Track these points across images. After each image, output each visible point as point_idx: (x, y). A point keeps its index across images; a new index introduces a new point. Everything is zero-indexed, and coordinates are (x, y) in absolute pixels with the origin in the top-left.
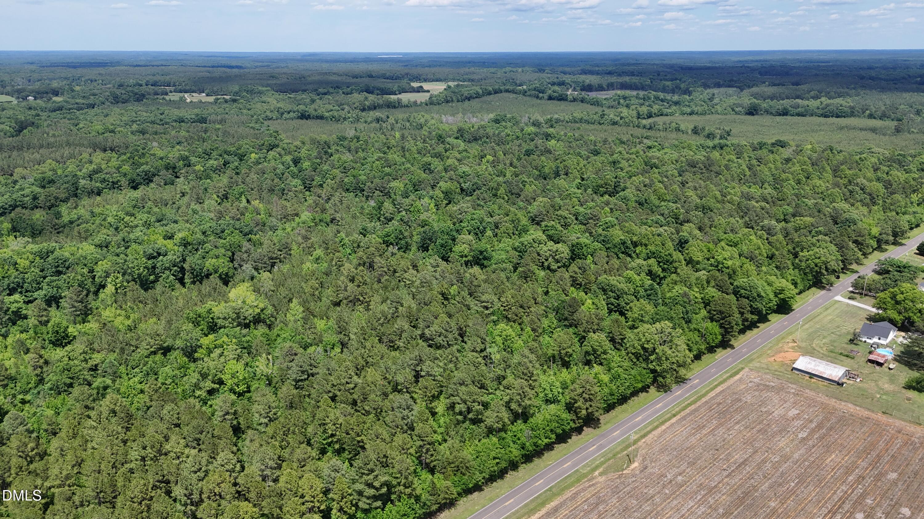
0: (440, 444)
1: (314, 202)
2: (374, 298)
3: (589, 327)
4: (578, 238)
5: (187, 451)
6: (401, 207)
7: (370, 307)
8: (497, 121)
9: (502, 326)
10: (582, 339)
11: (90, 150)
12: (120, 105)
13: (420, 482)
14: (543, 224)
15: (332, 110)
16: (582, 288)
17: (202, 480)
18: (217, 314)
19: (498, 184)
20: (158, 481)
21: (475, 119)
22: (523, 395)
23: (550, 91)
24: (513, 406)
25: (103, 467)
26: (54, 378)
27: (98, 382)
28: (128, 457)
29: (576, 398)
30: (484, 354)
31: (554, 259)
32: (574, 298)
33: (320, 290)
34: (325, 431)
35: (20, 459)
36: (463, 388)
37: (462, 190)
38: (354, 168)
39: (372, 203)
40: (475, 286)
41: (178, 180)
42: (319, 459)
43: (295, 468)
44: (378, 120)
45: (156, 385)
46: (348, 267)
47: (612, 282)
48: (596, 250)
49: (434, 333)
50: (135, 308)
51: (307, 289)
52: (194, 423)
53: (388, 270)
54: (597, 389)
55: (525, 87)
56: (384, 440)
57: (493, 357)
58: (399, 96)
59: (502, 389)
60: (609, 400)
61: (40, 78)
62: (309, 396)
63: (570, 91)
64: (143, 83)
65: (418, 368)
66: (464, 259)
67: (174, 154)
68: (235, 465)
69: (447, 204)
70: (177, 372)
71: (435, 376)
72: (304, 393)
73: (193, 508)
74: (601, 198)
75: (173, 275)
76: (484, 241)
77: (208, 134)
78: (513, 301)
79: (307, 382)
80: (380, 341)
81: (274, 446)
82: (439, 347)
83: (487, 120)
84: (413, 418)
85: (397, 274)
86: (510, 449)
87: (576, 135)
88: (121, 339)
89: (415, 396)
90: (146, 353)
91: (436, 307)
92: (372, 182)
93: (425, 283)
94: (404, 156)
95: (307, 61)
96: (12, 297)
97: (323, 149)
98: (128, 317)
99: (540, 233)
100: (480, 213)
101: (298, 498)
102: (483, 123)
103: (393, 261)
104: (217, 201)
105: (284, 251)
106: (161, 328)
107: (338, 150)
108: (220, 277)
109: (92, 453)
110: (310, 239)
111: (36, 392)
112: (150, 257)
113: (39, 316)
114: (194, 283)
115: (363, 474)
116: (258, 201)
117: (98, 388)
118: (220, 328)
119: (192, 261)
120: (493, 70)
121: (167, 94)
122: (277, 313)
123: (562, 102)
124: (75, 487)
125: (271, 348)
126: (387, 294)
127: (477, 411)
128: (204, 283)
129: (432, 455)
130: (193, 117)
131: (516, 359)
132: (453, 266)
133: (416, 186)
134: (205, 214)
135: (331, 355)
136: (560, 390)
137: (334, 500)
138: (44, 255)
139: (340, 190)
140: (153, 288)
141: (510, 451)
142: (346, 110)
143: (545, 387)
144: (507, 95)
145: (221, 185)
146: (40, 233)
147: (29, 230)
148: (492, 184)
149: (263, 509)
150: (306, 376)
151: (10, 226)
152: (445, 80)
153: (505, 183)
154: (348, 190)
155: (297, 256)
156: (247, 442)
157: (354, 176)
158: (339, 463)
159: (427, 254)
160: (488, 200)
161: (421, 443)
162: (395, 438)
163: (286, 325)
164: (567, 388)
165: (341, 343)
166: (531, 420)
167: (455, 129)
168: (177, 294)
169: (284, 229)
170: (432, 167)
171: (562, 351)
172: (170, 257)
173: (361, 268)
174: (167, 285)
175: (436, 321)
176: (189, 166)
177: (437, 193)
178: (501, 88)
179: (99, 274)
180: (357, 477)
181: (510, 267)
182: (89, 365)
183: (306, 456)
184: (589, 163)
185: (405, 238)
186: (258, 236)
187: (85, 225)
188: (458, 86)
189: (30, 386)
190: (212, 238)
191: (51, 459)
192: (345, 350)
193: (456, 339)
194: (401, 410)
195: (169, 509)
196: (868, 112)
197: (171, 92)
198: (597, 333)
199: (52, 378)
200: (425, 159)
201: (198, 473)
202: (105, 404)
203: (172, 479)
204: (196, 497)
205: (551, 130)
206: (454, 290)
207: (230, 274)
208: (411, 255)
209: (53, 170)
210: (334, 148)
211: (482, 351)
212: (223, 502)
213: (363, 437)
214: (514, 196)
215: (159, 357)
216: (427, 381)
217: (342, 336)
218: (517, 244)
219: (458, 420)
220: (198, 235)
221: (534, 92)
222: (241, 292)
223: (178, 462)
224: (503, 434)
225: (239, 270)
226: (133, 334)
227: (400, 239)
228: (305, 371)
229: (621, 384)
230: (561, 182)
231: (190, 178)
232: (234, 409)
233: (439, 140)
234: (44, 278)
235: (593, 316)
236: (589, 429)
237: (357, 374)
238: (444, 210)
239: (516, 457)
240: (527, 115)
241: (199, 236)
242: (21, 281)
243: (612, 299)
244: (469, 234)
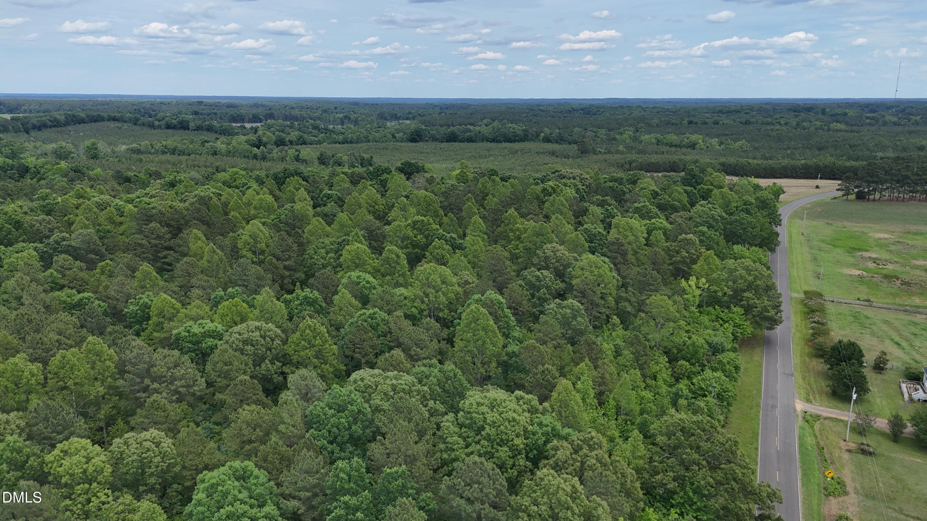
196: (542, 135)
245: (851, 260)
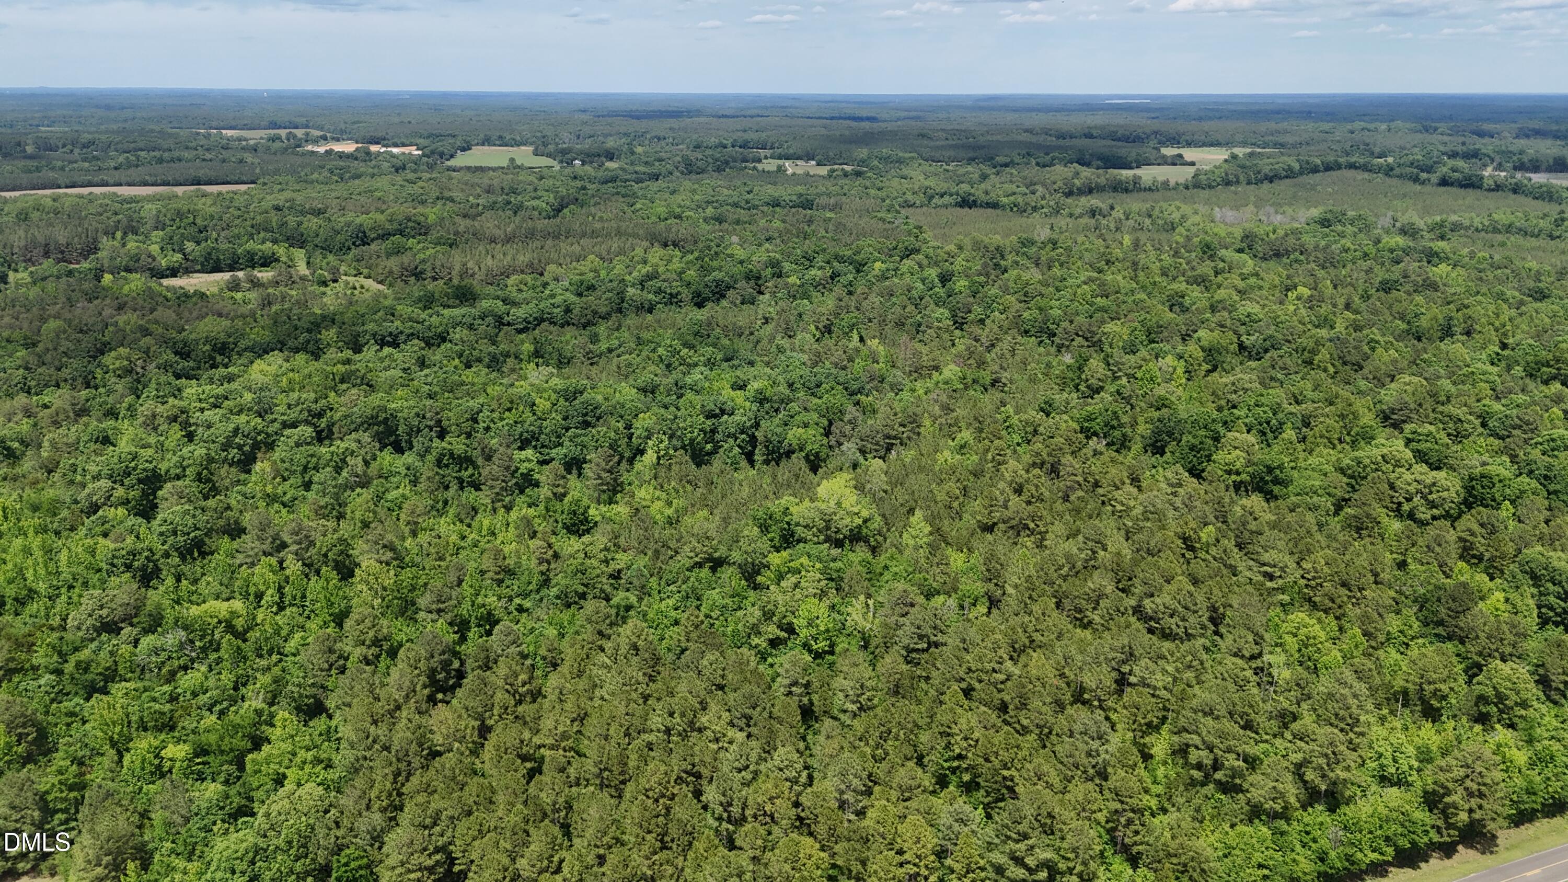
0: (1153, 815)
1: (968, 349)
2: (1054, 528)
3: (1493, 647)
4: (1484, 464)
5: (731, 733)
6: (1120, 370)
7: (1045, 543)
8: (1325, 223)
9: (1299, 616)
10: (1473, 670)
11: (646, 244)
12: (694, 176)
13: (1109, 875)
14: (1408, 427)
15: (1014, 194)
16: (1482, 566)
17: (748, 786)
18: (795, 519)
19: (1317, 343)
20: (686, 772)
21: (1279, 217)
22: (1334, 759)
23: (1445, 169)
24: (1310, 775)
25: (611, 732)
26: (563, 582)
27: (619, 597)
28: (649, 723)
29: (1450, 785)
30: (1258, 663)
31: (1426, 500)
32: (1465, 585)
33: (961, 499)
34: (948, 746)
35: (507, 695)
36: (1209, 721)
37: (1242, 347)
38: (1042, 295)
39: (1068, 359)
40: (1252, 532)
41: (761, 297)
42: (934, 792)
43: (894, 800)
44: (1093, 213)
45: (697, 617)
46: (1013, 467)
47: (1556, 564)
48: (1524, 492)
49: (1161, 607)
50: (681, 490)
51: (941, 496)
52: (746, 689)
53: (1085, 480)
54: (1498, 775)
55: (1390, 160)
56: (1049, 786)
57: (1275, 672)
58: (1138, 172)
59: (1290, 738)
60: (1523, 802)
61: (592, 133)
62: (927, 679)
63: (1489, 169)
64: (729, 143)
65: (1125, 669)
66: (1234, 477)
67: (760, 256)
68: (799, 773)
69: (1209, 372)
70: (728, 601)
71: (1155, 688)
72: (918, 672)
73: (731, 827)
74: (1543, 388)
75: (739, 446)
76: (1276, 448)
77: (813, 227)
78: (1326, 570)
79: (925, 656)
80: (1058, 605)
81: (863, 755)
82: (1167, 635)
83: (1303, 220)
84: (1107, 757)
85: (1100, 491)
86: (1294, 855)
87: (1497, 257)
88: (656, 536)
89: (1114, 716)
90: (688, 563)
91: (1170, 561)
92: (1071, 322)
93: (1152, 514)
94: (1134, 278)
95: (981, 108)
96: (523, 452)
97: (991, 259)
98: (669, 504)
99: (1400, 444)
100: (1277, 394)
101: (893, 852)
102: (1296, 225)
103: (1096, 466)
104: (814, 336)
105: (910, 427)
106: (712, 526)
107: (1017, 263)
108: (807, 457)
109: (601, 706)
110: (953, 411)
111: (538, 597)
112: (710, 415)
113: (554, 485)
114: (767, 462)
115: (1009, 838)
116: (877, 341)
117: (618, 607)
118: (799, 541)
119: (769, 427)
120: (1326, 126)
121: (759, 161)
122: (888, 530)
123: (1470, 190)
124: (572, 753)
125: (873, 586)
126: (1078, 523)
127: (1232, 768)
128: (782, 464)
129: (1137, 833)
130: (794, 198)
131: (1323, 685)
132: (1209, 488)
133: (1153, 335)
134: (795, 354)
135: (971, 616)
136: (1416, 764)
137: (953, 872)
138: (571, 395)
139: (1014, 332)
140: (708, 463)
141: (1294, 860)
142: (1038, 194)
143: (1381, 750)
144: (1351, 173)
145: (823, 310)
146: (569, 363)
147: (555, 356)
148: (1303, 341)
149: (837, 857)
150: (925, 645)
151: (532, 348)
152: (1227, 144)
153: (1331, 340)
154: (1026, 332)
155: (929, 437)
156: (821, 738)
157: (1040, 309)
158: (968, 808)
159: (1161, 460)
160: (1292, 370)
161: (1118, 806)
162: (1071, 787)
163: (901, 552)
164: (1430, 761)
165: (989, 598)
166: (1344, 809)
167: (1238, 233)
168: (741, 477)
169: (913, 390)
170: (1187, 301)
171: (1425, 687)
172: (737, 418)
173: (1037, 471)
174: (729, 461)
175: (1167, 587)
176: (780, 276)
177: (1192, 348)
178: (1341, 160)
179: (638, 432)
180: (996, 841)
181: (1328, 504)
182: (610, 570)
183: (914, 783)
184: (1521, 315)
185: (1121, 425)
186: (870, 398)
187: (627, 356)
188: (1251, 155)
189: (531, 587)
190: (801, 394)
191: (546, 703)
192: (994, 611)
193: (1204, 627)
194: (1086, 738)
195: (695, 821)
197: (766, 158)
198: (1510, 663)
199: (560, 581)
200: (1175, 286)
201: (743, 773)
202: (626, 632)
203: (705, 772)
204: (736, 810)
205: (1442, 244)
206: (1208, 533)
207: (823, 455)
208: (1129, 458)
209: (596, 271)
210: (1010, 258)
211: (1253, 657)
212: (776, 830)
213: (1013, 772)
214: (1348, 368)
215: (705, 572)
216: (1140, 694)
217: (991, 586)
218: (1347, 461)
219: (1191, 778)
220: (781, 388)
221: (1409, 170)
222: (836, 488)
223: (715, 747)
224: (1281, 824)
225: (837, 450)
226: (674, 531)
227: (1113, 427)
228: (924, 636)
229: (1556, 775)
230: (1457, 348)
231: (779, 295)
232: (806, 678)
233: (1204, 253)
234: (567, 429)
235: (1505, 628)
236: (1471, 853)
237: (1011, 658)
238: (1203, 383)
239: (1305, 874)
240: (1390, 214)
241: (783, 389)
242: (537, 430)
243: (1552, 599)
244: (1248, 432)
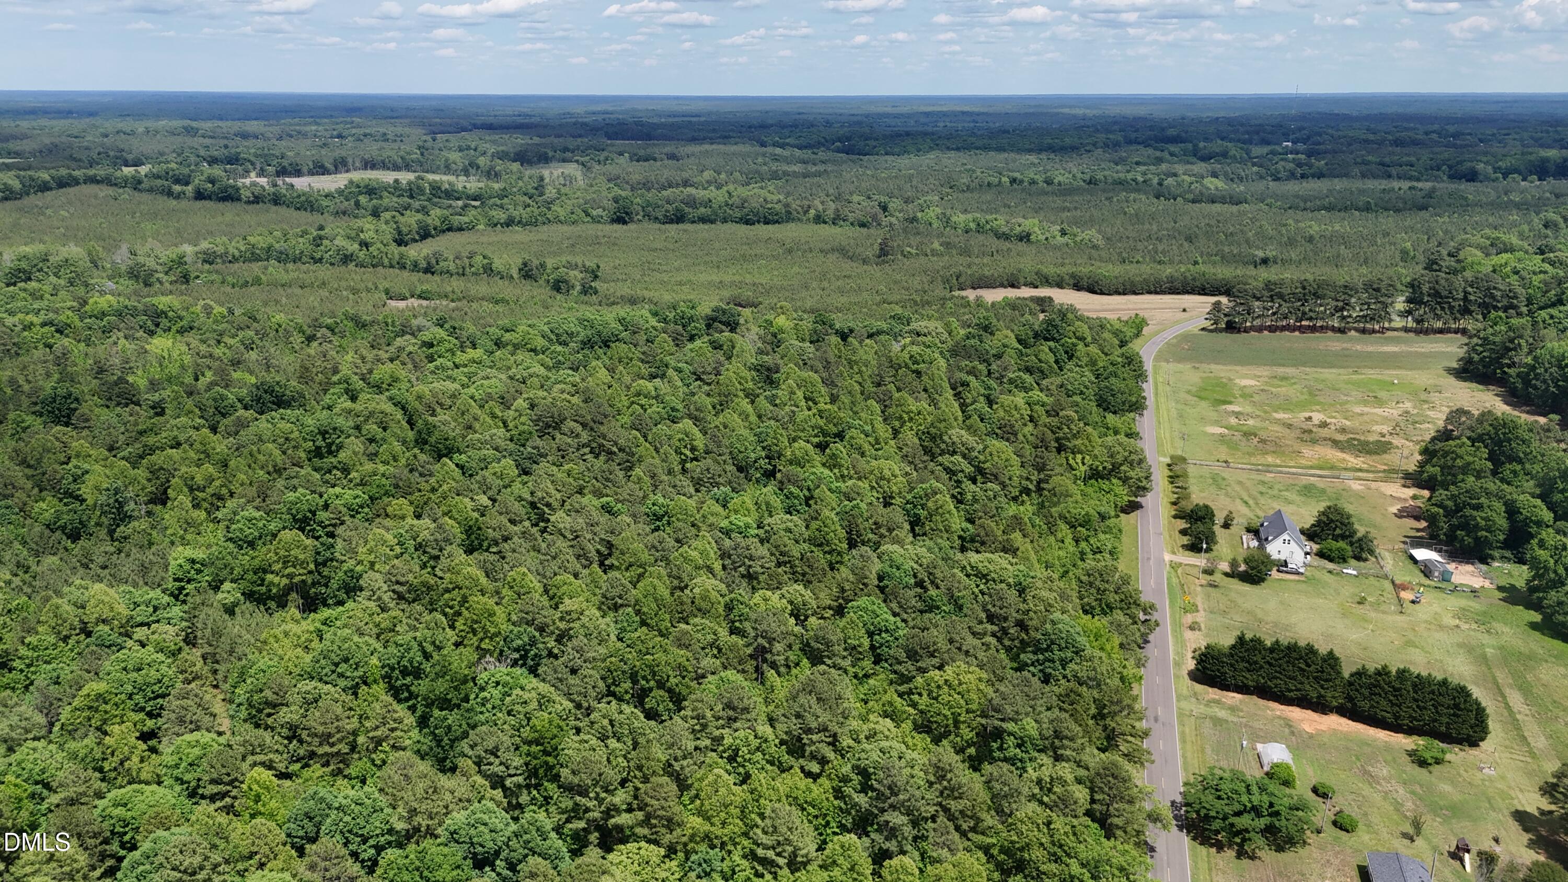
8: (20, 275)
23: (202, 179)
63: (250, 176)
196: (812, 212)
240: (125, 247)
245: (1213, 415)
